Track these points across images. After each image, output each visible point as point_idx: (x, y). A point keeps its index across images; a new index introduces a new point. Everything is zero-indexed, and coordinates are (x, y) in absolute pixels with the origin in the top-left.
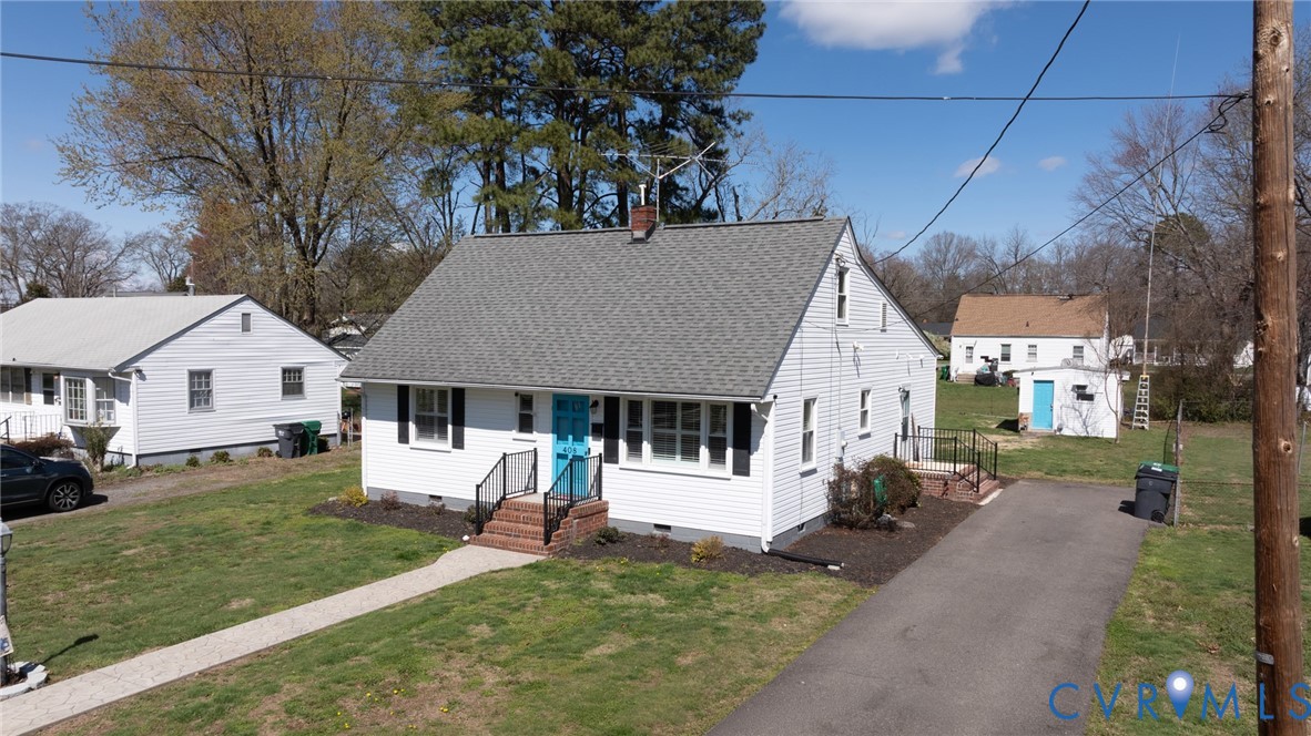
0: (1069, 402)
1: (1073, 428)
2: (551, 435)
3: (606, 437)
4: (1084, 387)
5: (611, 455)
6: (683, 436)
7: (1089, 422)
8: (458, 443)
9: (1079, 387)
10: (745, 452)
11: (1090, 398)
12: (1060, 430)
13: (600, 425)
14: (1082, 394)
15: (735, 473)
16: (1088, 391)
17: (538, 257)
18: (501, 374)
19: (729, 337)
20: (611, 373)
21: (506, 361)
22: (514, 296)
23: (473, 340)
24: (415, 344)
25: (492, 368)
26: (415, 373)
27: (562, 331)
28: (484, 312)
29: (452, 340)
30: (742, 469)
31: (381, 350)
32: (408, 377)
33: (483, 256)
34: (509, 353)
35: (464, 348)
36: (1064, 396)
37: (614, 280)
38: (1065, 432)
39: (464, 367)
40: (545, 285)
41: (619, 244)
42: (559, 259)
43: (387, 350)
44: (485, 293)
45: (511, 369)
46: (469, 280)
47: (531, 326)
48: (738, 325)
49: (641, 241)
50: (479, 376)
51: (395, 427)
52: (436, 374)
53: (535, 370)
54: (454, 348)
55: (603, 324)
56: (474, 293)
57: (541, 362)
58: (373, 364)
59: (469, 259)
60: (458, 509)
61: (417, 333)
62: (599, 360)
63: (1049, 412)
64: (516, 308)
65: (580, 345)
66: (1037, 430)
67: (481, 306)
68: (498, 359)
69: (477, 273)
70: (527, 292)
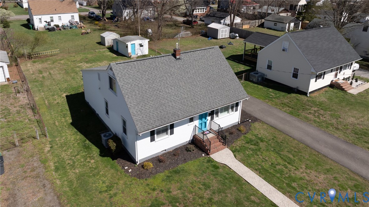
2: (198, 120)
3: (212, 116)
5: (212, 119)
8: (172, 133)
9: (140, 44)
10: (237, 107)
13: (210, 114)
16: (142, 45)
17: (153, 69)
18: (192, 111)
19: (229, 84)
20: (217, 101)
21: (189, 107)
22: (163, 85)
23: (170, 104)
24: (152, 111)
25: (188, 111)
26: (167, 121)
27: (192, 93)
28: (161, 93)
29: (163, 106)
30: (236, 110)
31: (141, 118)
32: (166, 123)
33: (131, 72)
34: (186, 104)
35: (171, 107)
36: (137, 47)
37: (186, 74)
38: (138, 55)
39: (179, 113)
40: (168, 79)
41: (173, 61)
42: (161, 69)
43: (144, 117)
44: (151, 86)
45: (193, 109)
46: (138, 83)
47: (182, 94)
48: (228, 81)
49: (179, 59)
50: (187, 114)
51: (149, 138)
52: (174, 119)
53: (200, 107)
54: (168, 108)
55: (200, 88)
56: (147, 87)
57: (198, 104)
58: (146, 124)
59: (126, 74)
60: (171, 150)
61: (146, 107)
62: (211, 99)
63: (134, 51)
64: (170, 89)
65: (202, 97)
66: (133, 56)
67: (156, 91)
68: (185, 107)
69: (138, 79)
70: (166, 83)
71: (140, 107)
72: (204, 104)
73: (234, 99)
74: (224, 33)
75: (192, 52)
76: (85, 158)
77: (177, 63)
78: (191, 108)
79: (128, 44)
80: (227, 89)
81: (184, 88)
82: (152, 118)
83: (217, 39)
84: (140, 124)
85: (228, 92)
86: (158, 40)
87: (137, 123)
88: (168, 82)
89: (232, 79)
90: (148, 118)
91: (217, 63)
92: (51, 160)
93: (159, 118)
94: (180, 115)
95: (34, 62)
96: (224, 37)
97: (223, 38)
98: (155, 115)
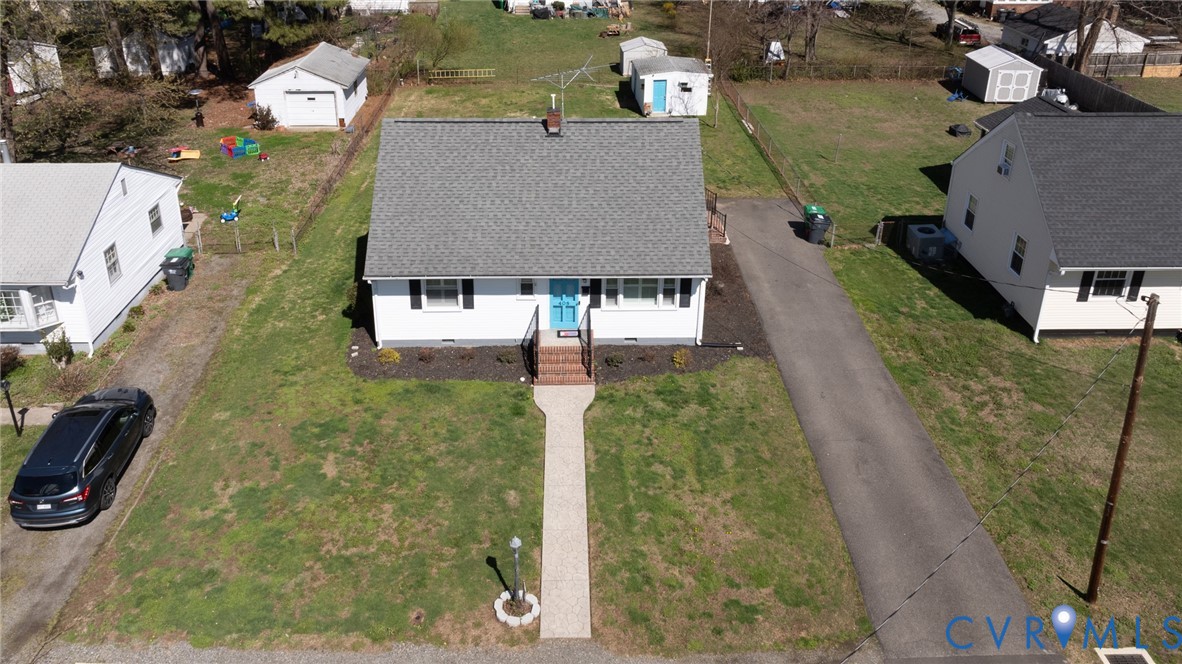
0: (676, 94)
1: (679, 110)
2: (548, 296)
3: (592, 294)
4: (686, 84)
5: (595, 303)
6: (643, 288)
7: (689, 106)
8: (469, 305)
9: (683, 84)
10: (688, 295)
11: (689, 90)
12: (670, 112)
13: (587, 288)
14: (685, 88)
15: (681, 306)
16: (688, 86)
17: (473, 147)
18: (517, 266)
19: (668, 227)
20: (602, 261)
21: (513, 254)
22: (478, 189)
23: (470, 235)
24: (417, 240)
25: (505, 261)
26: (439, 269)
27: (542, 224)
28: (461, 206)
29: (450, 235)
30: (685, 303)
31: (387, 247)
32: (435, 273)
33: (418, 144)
34: (510, 246)
35: (467, 243)
36: (673, 90)
37: (555, 174)
38: (673, 114)
39: (480, 261)
40: (499, 178)
41: (538, 137)
42: (494, 150)
43: (394, 247)
44: (447, 185)
45: (522, 261)
46: (422, 171)
47: (513, 220)
48: (669, 216)
49: (556, 135)
50: (499, 269)
51: (407, 299)
52: (459, 269)
53: (542, 261)
54: (458, 243)
55: (571, 217)
56: (437, 185)
57: (543, 254)
58: (391, 262)
59: (406, 147)
60: (469, 346)
61: (410, 228)
62: (587, 250)
63: (662, 100)
64: (488, 202)
65: (564, 237)
66: (656, 113)
67: (453, 199)
68: (504, 252)
69: (425, 163)
70: (487, 185)
71: (397, 224)
72: (560, 258)
73: (658, 269)
74: (1012, 87)
75: (605, 124)
76: (316, 307)
77: (545, 144)
78: (517, 257)
79: (643, 80)
80: (651, 238)
81: (528, 206)
82: (411, 254)
83: (983, 102)
84: (376, 258)
85: (650, 245)
86: (781, 77)
87: (372, 255)
88: (494, 185)
89: (688, 216)
90: (401, 251)
91: (666, 164)
92: (263, 293)
93: (427, 258)
94: (481, 265)
95: (429, 92)
96: (1012, 100)
97: (1007, 100)
98: (419, 250)
